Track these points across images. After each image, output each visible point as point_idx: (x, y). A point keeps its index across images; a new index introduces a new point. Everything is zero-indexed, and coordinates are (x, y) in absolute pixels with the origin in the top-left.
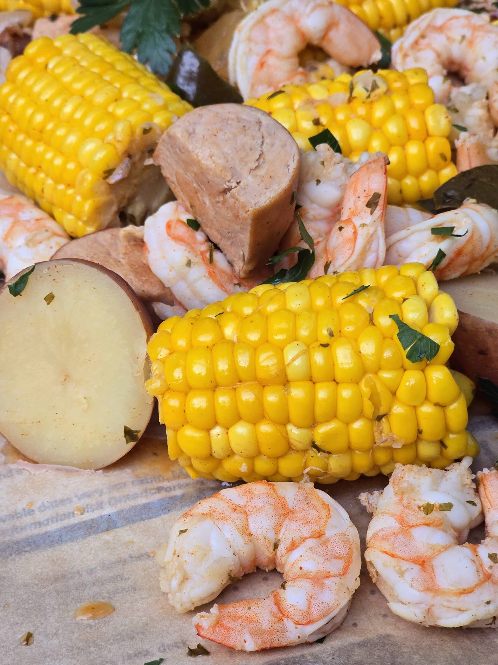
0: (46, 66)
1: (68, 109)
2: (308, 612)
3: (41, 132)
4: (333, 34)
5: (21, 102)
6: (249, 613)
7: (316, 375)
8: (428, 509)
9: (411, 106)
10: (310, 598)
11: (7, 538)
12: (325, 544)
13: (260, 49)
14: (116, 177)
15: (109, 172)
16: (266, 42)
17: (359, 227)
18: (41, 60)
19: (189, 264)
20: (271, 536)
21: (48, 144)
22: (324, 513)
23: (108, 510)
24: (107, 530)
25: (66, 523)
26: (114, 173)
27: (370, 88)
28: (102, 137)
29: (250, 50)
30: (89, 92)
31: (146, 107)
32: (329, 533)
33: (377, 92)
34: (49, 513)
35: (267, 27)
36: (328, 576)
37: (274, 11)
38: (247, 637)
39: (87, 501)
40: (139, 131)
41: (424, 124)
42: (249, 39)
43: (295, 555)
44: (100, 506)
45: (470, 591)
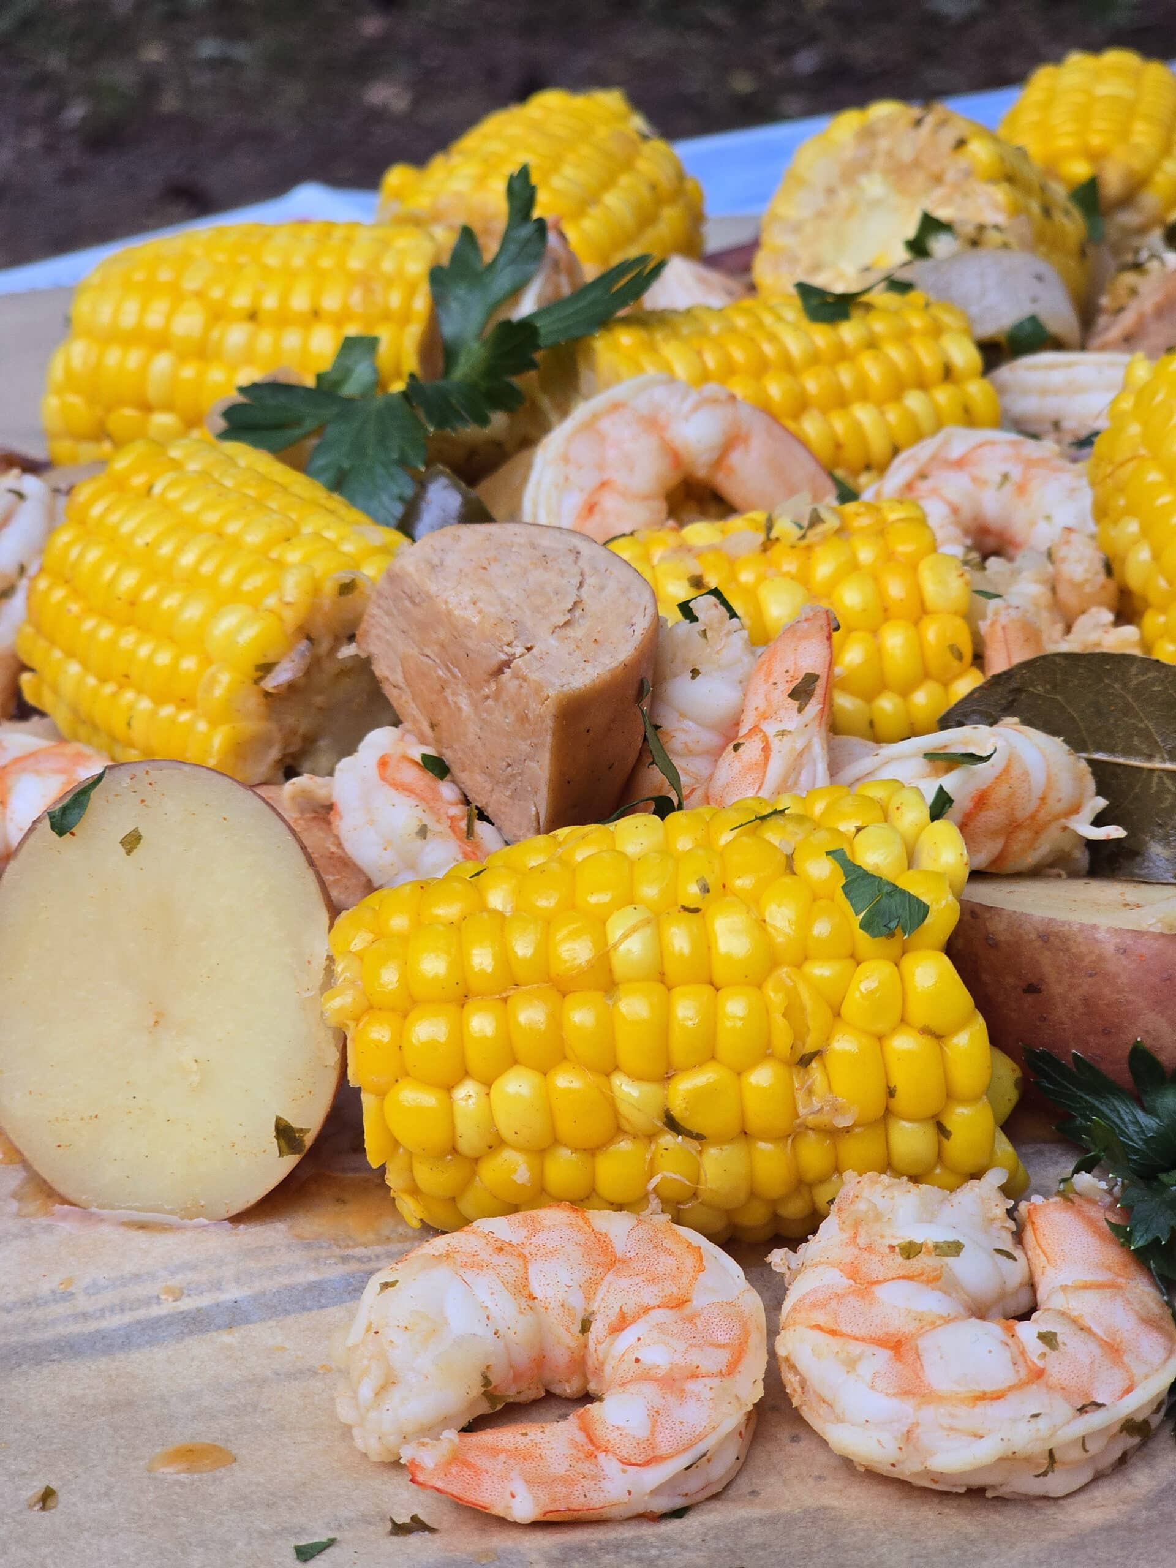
0: (150, 489)
1: (188, 559)
2: (651, 1443)
3: (132, 604)
4: (736, 458)
5: (93, 555)
6: (522, 1442)
7: (673, 970)
8: (910, 1250)
9: (889, 556)
10: (655, 1415)
11: (14, 1339)
12: (691, 1319)
13: (587, 478)
14: (282, 676)
15: (266, 668)
16: (600, 467)
17: (775, 736)
18: (138, 481)
19: (423, 832)
20: (577, 1301)
21: (145, 629)
22: (689, 1262)
23: (231, 1293)
24: (229, 1326)
25: (141, 1314)
26: (277, 668)
27: (805, 524)
28: (254, 602)
29: (567, 479)
30: (233, 528)
31: (348, 548)
32: (699, 1301)
33: (820, 529)
34: (107, 1298)
35: (601, 438)
36: (694, 1375)
37: (616, 406)
38: (519, 1486)
39: (190, 1276)
40: (329, 587)
41: (917, 590)
42: (566, 459)
43: (627, 1338)
44: (217, 1285)
45: (998, 1396)
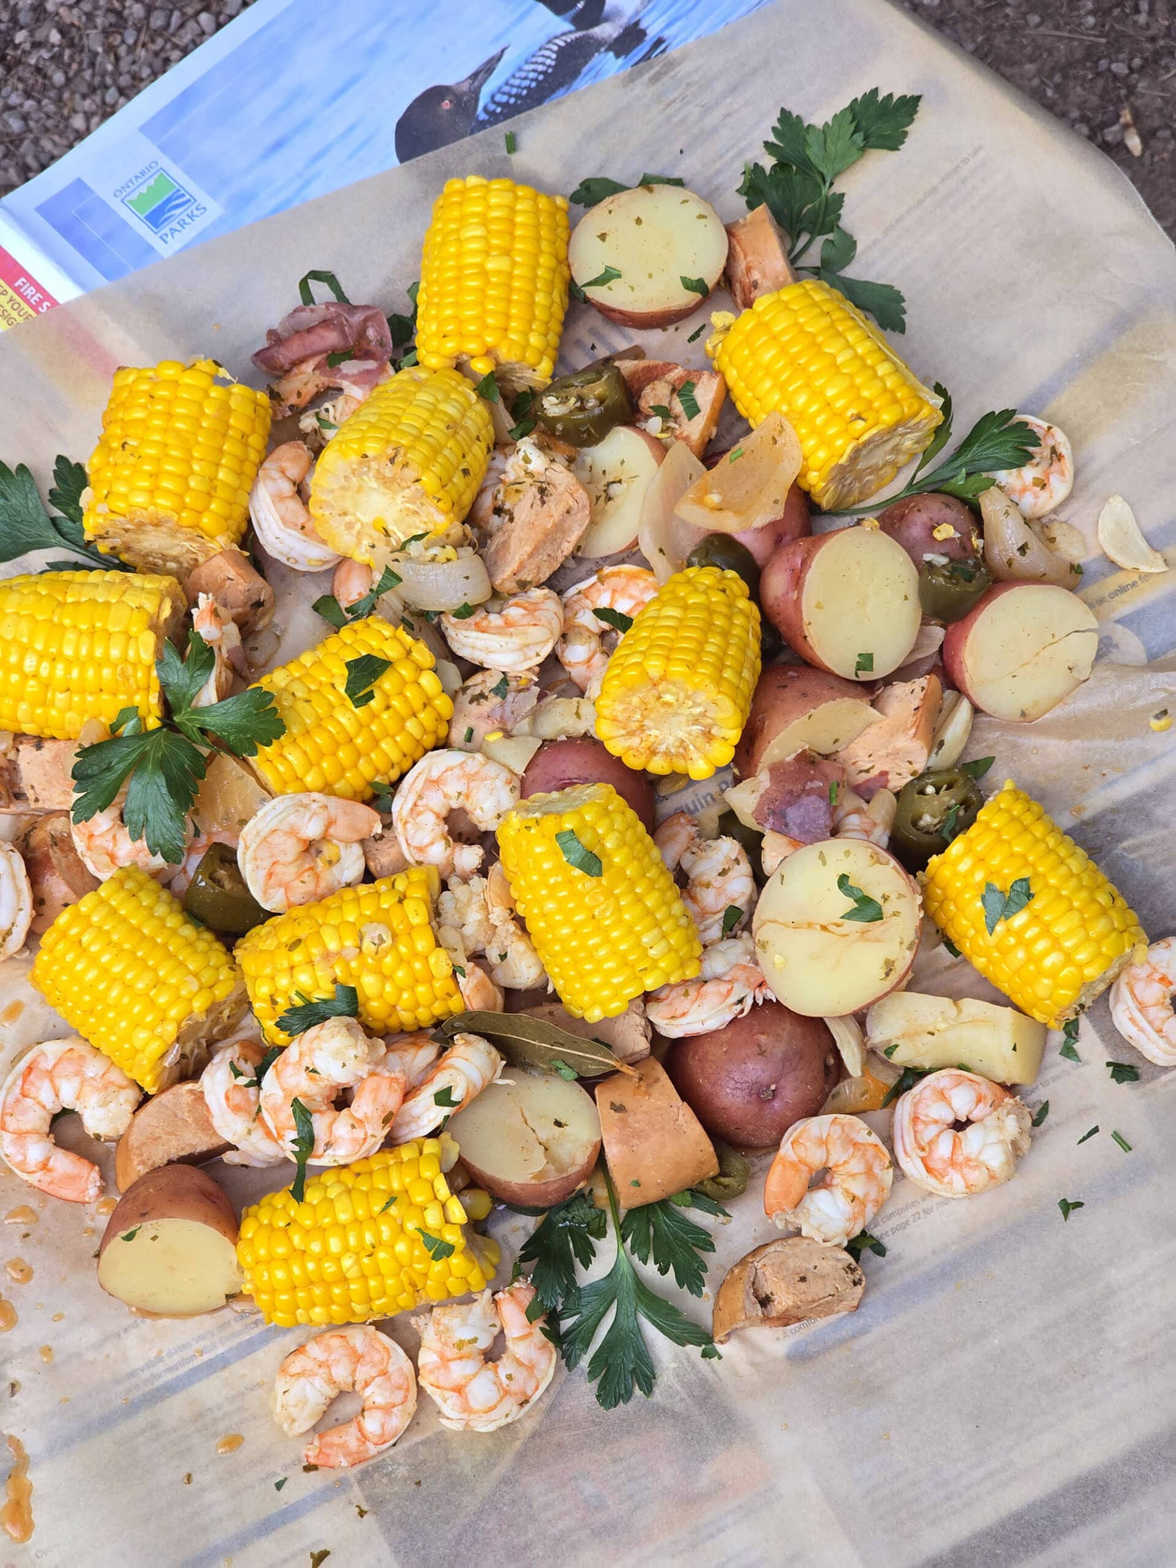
2: (383, 1434)
6: (341, 1441)
7: (367, 1273)
8: (460, 1345)
9: (415, 952)
10: (383, 1426)
11: (150, 1387)
12: (389, 1379)
13: (267, 863)
16: (272, 857)
20: (350, 1380)
21: (100, 1021)
22: (385, 1356)
23: (220, 1350)
24: (224, 1368)
25: (191, 1365)
27: (377, 942)
28: (152, 1028)
29: (258, 866)
30: (129, 976)
31: (184, 993)
32: (391, 1369)
33: (384, 946)
34: (176, 1359)
36: (394, 1406)
38: (342, 1459)
39: (202, 1343)
43: (368, 1392)
44: (214, 1346)
45: (494, 1408)
